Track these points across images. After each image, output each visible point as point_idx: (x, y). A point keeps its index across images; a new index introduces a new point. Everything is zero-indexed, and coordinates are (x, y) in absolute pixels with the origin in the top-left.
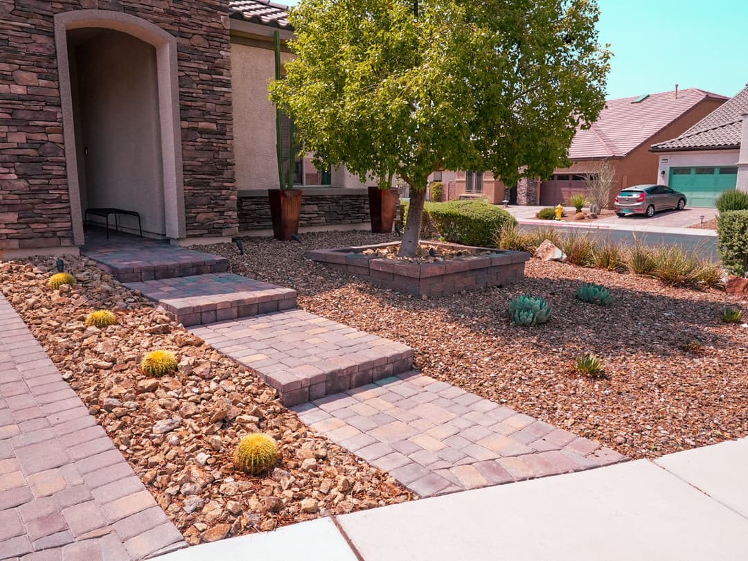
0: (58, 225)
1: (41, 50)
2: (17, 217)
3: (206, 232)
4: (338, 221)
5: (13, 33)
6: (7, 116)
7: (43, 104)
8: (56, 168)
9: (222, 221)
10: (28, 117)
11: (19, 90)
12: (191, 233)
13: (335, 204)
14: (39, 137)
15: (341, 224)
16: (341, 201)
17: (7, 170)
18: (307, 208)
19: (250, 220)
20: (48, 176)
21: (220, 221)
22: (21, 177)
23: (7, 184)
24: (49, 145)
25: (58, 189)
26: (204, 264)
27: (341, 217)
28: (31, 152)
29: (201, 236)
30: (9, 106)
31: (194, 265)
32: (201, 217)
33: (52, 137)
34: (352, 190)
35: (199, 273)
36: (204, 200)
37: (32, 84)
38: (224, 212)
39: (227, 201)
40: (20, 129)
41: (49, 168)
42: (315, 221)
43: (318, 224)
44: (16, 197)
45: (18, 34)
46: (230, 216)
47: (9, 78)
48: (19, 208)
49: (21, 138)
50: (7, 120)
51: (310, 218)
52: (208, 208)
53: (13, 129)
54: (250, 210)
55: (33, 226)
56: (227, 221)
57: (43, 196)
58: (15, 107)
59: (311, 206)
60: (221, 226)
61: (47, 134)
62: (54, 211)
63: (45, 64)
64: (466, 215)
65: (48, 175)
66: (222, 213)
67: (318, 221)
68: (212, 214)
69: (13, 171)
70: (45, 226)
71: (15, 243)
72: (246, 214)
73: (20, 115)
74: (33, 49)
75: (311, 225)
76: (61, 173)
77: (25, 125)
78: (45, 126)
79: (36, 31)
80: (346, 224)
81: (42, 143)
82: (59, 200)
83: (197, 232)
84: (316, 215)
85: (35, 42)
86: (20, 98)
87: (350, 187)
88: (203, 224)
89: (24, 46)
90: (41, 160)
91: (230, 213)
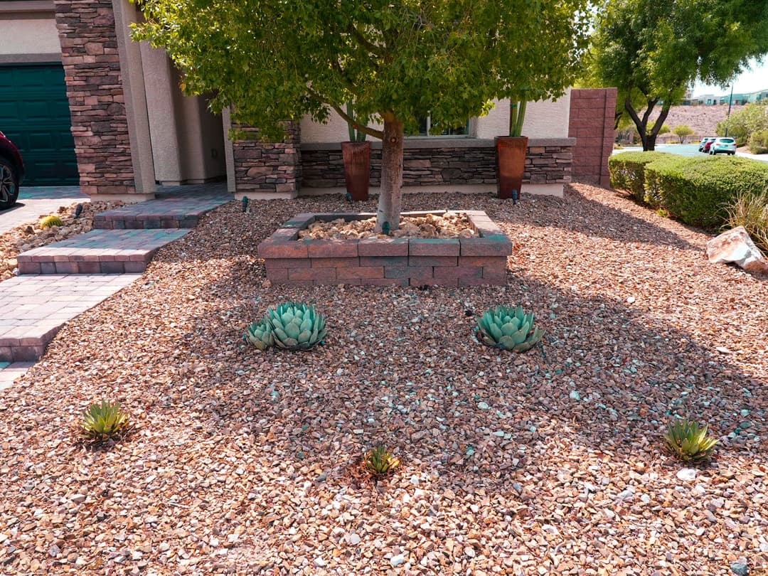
0: (124, 175)
1: (104, 21)
2: (94, 167)
3: (258, 186)
4: (463, 181)
5: (83, 10)
6: (83, 83)
7: (107, 69)
8: (120, 125)
9: (275, 176)
10: (98, 83)
11: (90, 59)
12: (240, 187)
13: (457, 159)
14: (107, 99)
15: (466, 184)
16: (466, 156)
17: (85, 129)
18: (414, 164)
19: (339, 176)
20: (116, 133)
21: (272, 176)
22: (97, 133)
23: (86, 140)
24: (114, 105)
25: (122, 144)
26: (172, 218)
27: (466, 175)
28: (101, 112)
29: (253, 190)
30: (83, 74)
31: (162, 219)
32: (252, 171)
33: (117, 98)
34: (485, 141)
35: (167, 227)
36: (255, 154)
37: (99, 53)
38: (278, 166)
39: (281, 155)
40: (93, 93)
41: (114, 125)
42: (426, 180)
43: (432, 184)
44: (92, 151)
45: (86, 11)
46: (285, 171)
47: (82, 50)
48: (95, 160)
49: (92, 101)
50: (83, 86)
51: (420, 176)
52: (260, 161)
53: (88, 94)
54: (339, 165)
55: (107, 175)
56: (280, 176)
57: (112, 150)
58: (88, 74)
59: (421, 161)
60: (273, 181)
61: (113, 96)
62: (121, 164)
63: (107, 34)
64: (688, 178)
65: (113, 132)
66: (275, 167)
67: (431, 180)
68: (263, 169)
69: (90, 129)
70: (115, 176)
71: (94, 189)
72: (334, 170)
73: (92, 81)
74: (98, 22)
75: (421, 184)
76: (123, 130)
77: (95, 90)
78: (110, 89)
79: (99, 5)
80: (474, 184)
81: (109, 104)
82: (123, 153)
83: (248, 187)
84: (428, 172)
85: (99, 15)
86: (91, 67)
87: (485, 138)
88: (254, 178)
89: (92, 20)
90: (108, 119)
91: (284, 168)
